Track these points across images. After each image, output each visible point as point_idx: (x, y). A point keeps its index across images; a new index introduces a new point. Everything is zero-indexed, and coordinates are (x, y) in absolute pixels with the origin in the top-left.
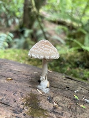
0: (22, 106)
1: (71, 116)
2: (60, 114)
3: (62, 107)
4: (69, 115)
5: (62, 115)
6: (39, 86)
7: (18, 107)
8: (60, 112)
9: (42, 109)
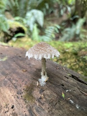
0: (23, 91)
1: (48, 108)
2: (42, 104)
3: (46, 99)
4: (48, 107)
5: (43, 105)
6: (40, 79)
7: (21, 91)
8: (43, 102)
9: (32, 96)
